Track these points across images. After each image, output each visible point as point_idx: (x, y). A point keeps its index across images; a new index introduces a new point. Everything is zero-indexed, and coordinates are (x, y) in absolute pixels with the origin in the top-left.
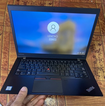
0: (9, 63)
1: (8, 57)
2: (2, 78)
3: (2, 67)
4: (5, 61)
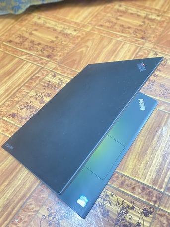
0: (148, 184)
4: (140, 191)
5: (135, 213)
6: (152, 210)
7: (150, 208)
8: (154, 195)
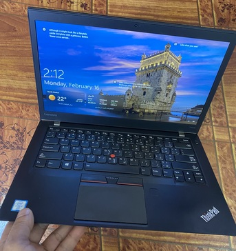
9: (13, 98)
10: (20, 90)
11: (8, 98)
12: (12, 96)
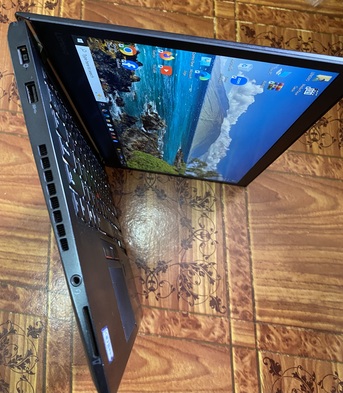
0: (256, 292)
1: (247, 269)
2: (237, 352)
3: (231, 307)
4: (240, 283)
5: (206, 287)
6: (222, 310)
7: (224, 307)
8: (245, 308)
9: (289, 321)
10: (298, 305)
11: (282, 321)
12: (287, 317)
